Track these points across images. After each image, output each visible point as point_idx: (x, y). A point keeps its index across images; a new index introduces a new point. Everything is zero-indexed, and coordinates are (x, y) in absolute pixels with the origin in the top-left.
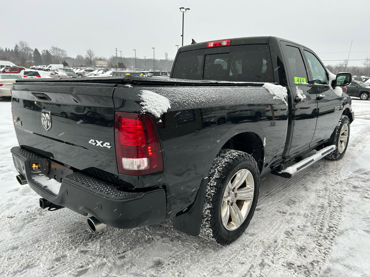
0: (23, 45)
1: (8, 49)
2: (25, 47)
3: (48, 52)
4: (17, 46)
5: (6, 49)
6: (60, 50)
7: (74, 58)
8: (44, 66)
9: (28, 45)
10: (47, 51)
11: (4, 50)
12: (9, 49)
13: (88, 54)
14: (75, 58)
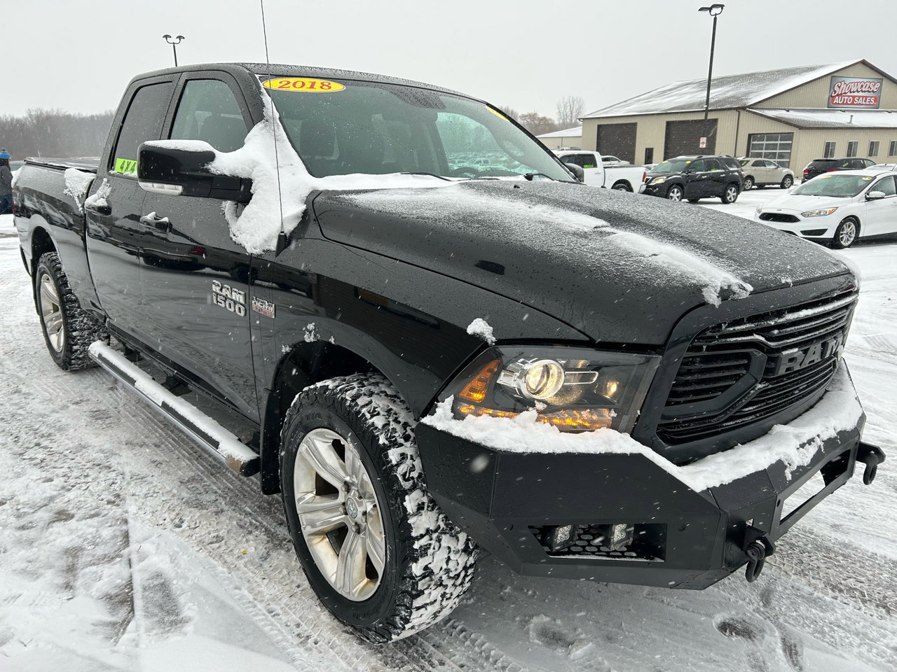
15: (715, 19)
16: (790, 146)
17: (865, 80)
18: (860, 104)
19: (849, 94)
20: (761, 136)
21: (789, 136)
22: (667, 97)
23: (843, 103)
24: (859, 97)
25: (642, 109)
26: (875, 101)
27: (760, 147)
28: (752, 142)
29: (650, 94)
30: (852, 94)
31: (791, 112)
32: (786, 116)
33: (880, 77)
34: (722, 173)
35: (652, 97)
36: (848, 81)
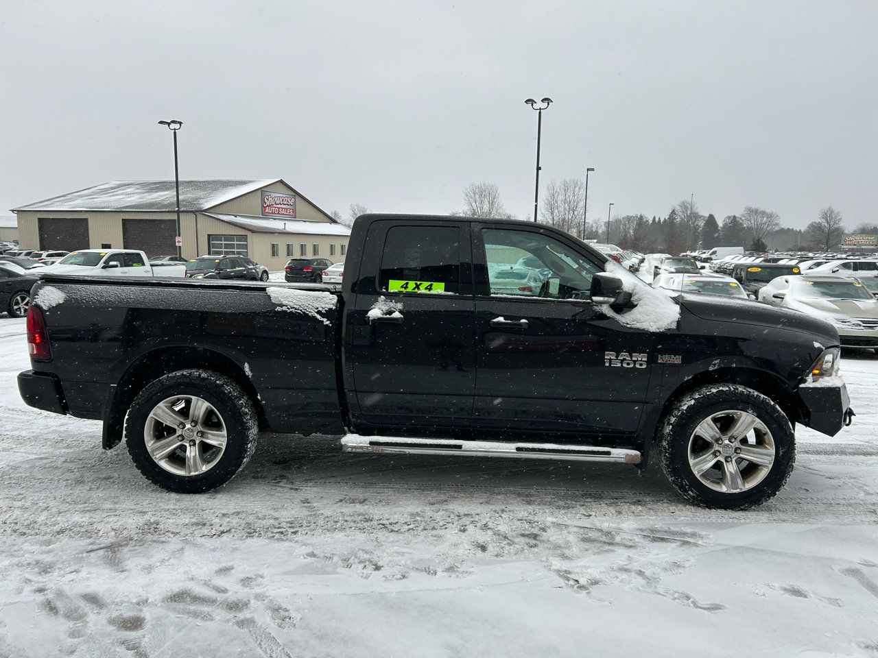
0: (686, 208)
1: (657, 219)
2: (689, 212)
3: (736, 221)
4: (673, 212)
5: (654, 218)
6: (764, 213)
7: (800, 230)
8: (704, 251)
9: (697, 208)
10: (734, 217)
11: (651, 222)
12: (659, 219)
13: (823, 220)
14: (802, 231)
15: (175, 133)
16: (246, 246)
17: (284, 196)
18: (283, 214)
19: (275, 206)
20: (218, 237)
21: (244, 238)
22: (113, 196)
23: (272, 213)
24: (282, 208)
25: (89, 206)
26: (293, 212)
27: (220, 246)
28: (211, 242)
29: (90, 190)
30: (277, 206)
31: (238, 218)
32: (235, 221)
33: (294, 194)
34: (244, 270)
35: (94, 193)
36: (273, 195)
